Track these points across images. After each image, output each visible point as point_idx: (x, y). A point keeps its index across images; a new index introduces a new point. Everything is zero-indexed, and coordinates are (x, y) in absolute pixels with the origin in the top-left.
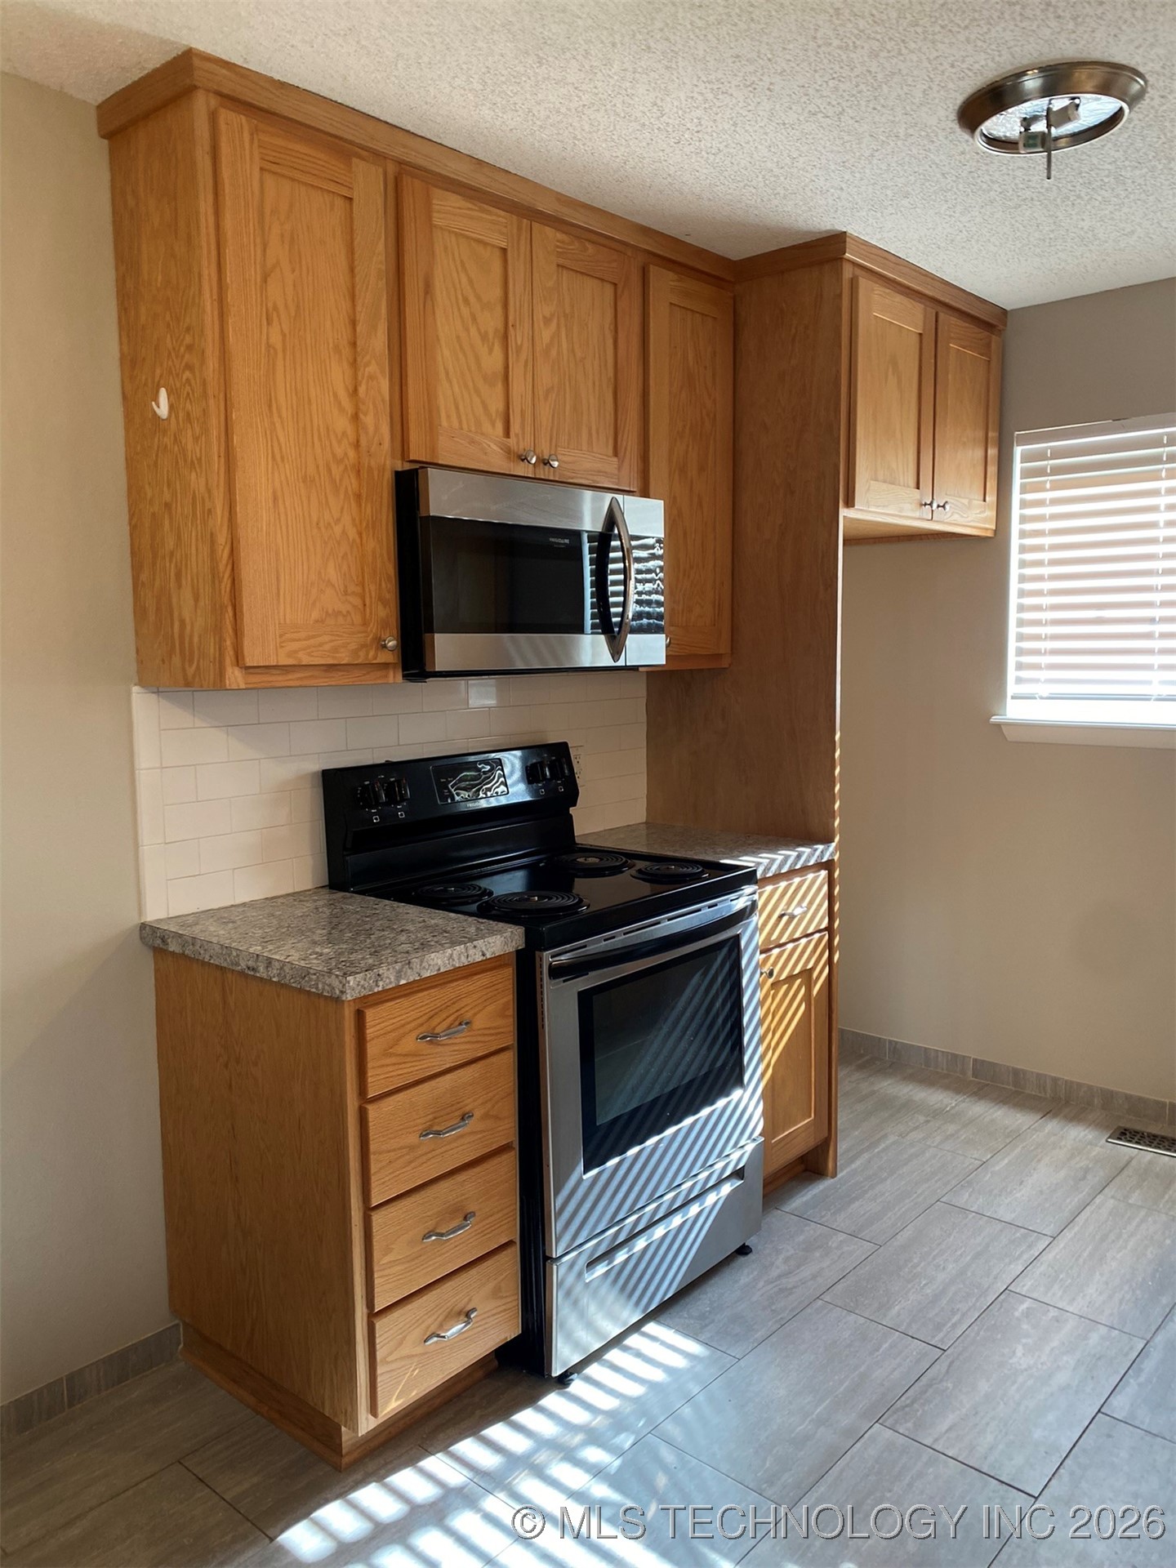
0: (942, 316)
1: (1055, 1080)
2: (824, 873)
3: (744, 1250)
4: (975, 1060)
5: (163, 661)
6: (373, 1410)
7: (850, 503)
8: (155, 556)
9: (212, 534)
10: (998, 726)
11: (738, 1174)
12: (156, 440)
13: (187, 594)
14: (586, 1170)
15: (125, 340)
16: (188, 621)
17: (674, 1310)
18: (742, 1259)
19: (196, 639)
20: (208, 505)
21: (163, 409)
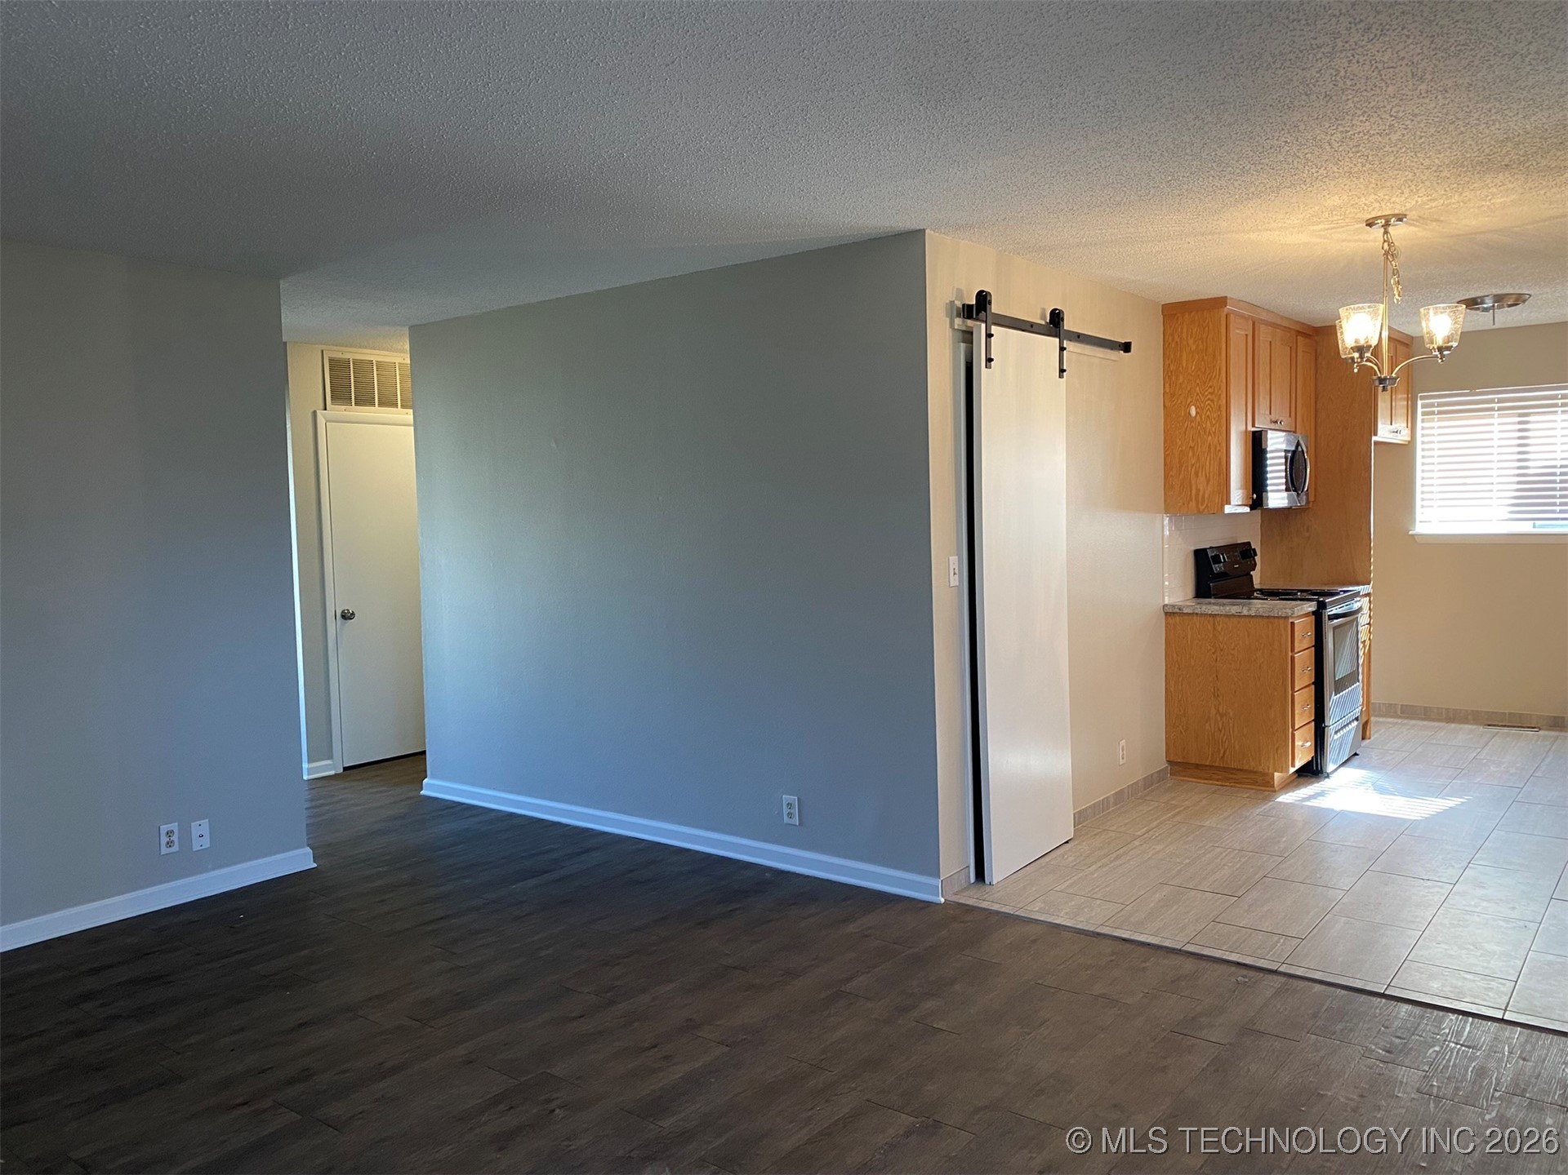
0: (1398, 346)
1: (1447, 709)
2: (1368, 598)
3: (1356, 754)
4: (1402, 705)
5: (1184, 504)
6: (1293, 766)
7: (1376, 434)
8: (1181, 466)
9: (1220, 459)
10: (1412, 535)
11: (1357, 719)
12: (1186, 425)
13: (1202, 479)
14: (1336, 695)
15: (1167, 385)
16: (1201, 488)
17: (1349, 763)
18: (1357, 757)
19: (1206, 496)
20: (1218, 448)
21: (1193, 412)
